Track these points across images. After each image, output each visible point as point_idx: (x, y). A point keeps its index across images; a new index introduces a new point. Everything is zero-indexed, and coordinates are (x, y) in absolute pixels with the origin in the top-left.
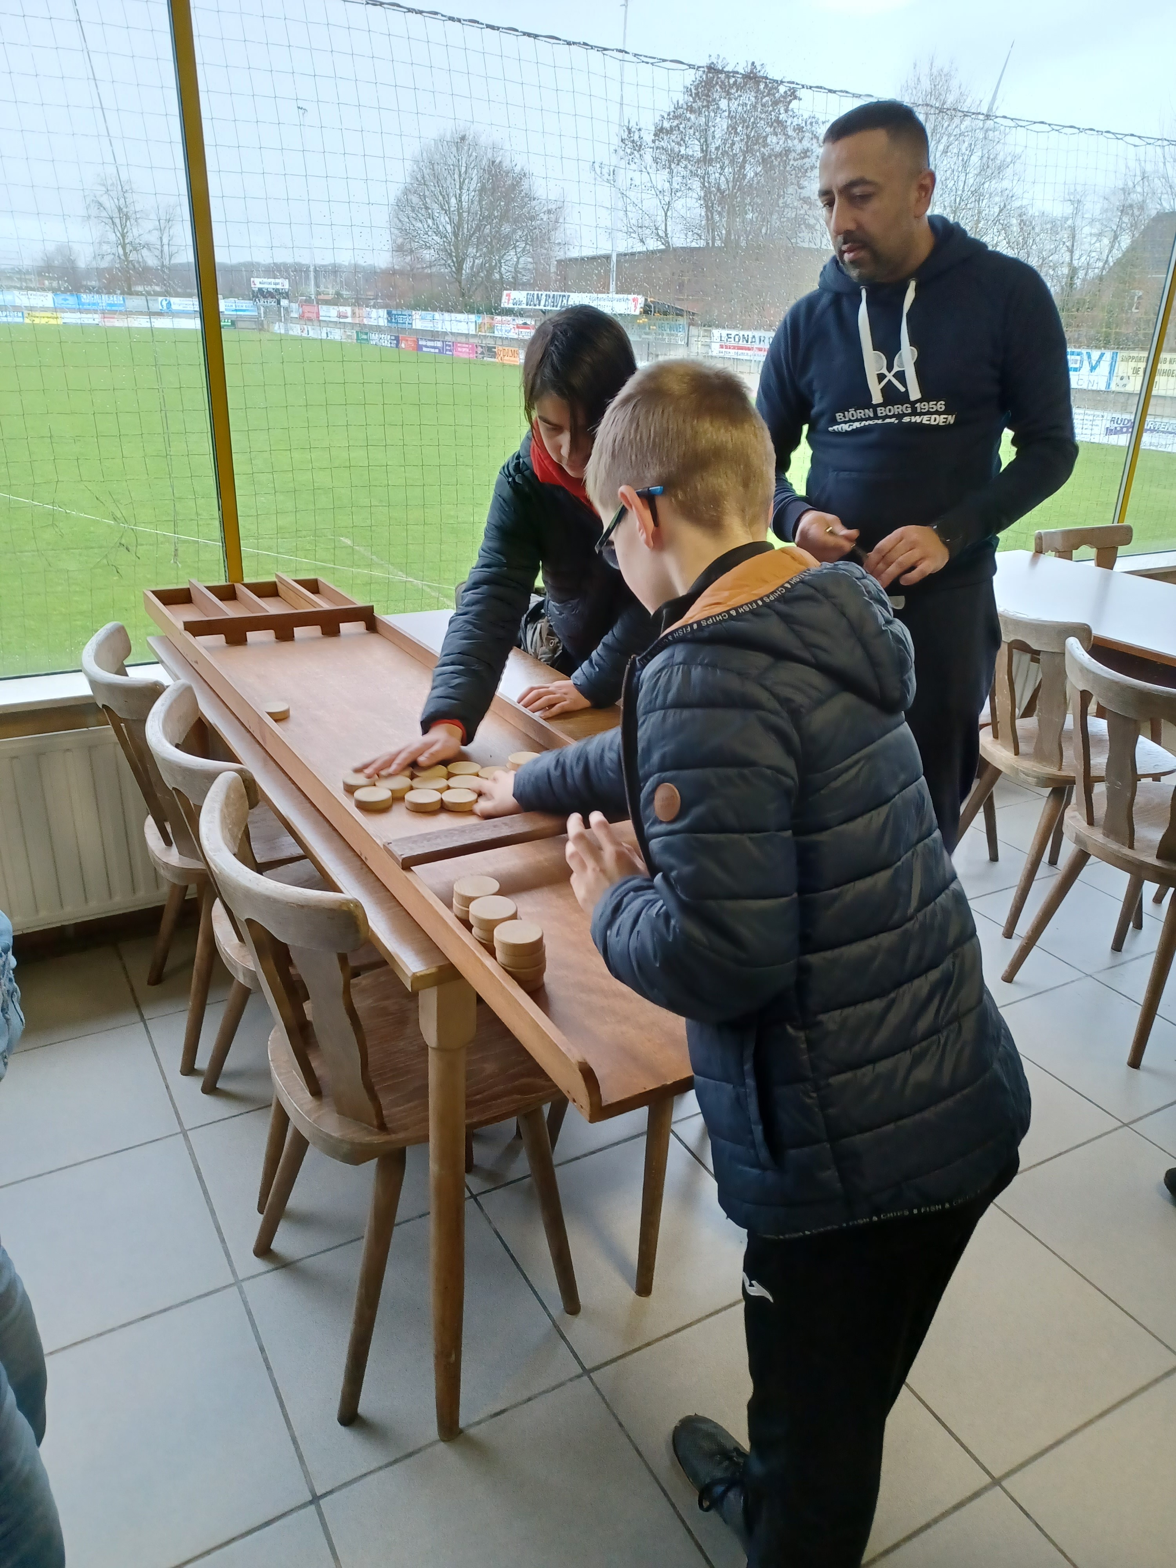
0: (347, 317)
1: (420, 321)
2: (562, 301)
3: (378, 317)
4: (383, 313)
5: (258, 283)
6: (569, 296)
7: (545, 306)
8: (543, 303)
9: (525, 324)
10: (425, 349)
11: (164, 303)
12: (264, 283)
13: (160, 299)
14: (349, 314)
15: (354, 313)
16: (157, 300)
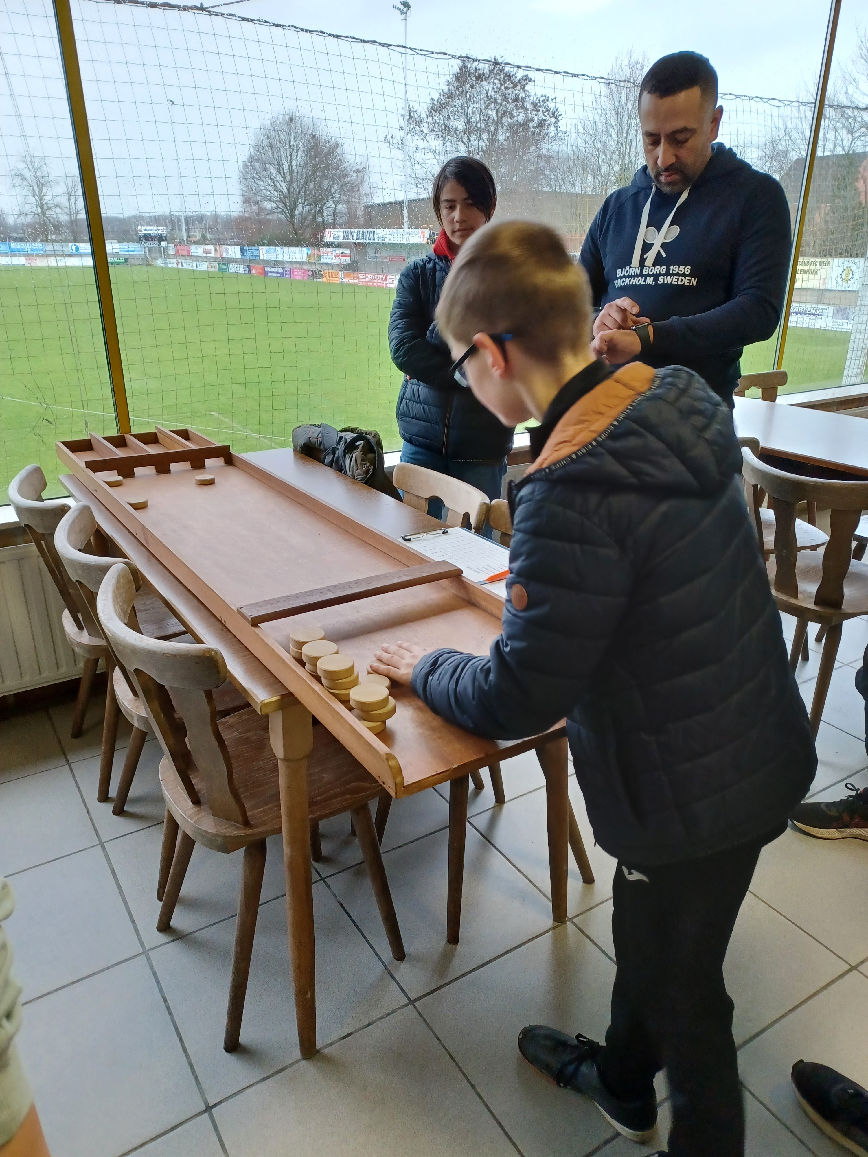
0: (210, 253)
1: (265, 253)
2: (369, 235)
3: (234, 252)
4: (238, 248)
5: (143, 230)
6: (374, 232)
7: (357, 239)
8: (355, 237)
9: (342, 253)
10: (270, 274)
11: (74, 248)
12: (148, 230)
13: (70, 244)
14: (213, 250)
15: (216, 250)
16: (68, 245)
